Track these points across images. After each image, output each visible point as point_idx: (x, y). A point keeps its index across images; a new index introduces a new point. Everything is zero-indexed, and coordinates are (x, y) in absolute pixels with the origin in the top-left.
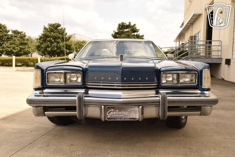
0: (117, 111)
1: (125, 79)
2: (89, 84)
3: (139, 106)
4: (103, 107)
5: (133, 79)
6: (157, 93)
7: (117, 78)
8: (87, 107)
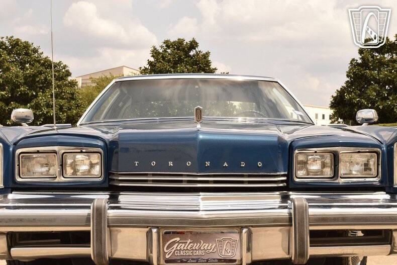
0: (189, 241)
1: (208, 164)
2: (120, 178)
3: (242, 228)
4: (154, 231)
5: (226, 164)
6: (285, 198)
7: (189, 164)
8: (116, 232)
